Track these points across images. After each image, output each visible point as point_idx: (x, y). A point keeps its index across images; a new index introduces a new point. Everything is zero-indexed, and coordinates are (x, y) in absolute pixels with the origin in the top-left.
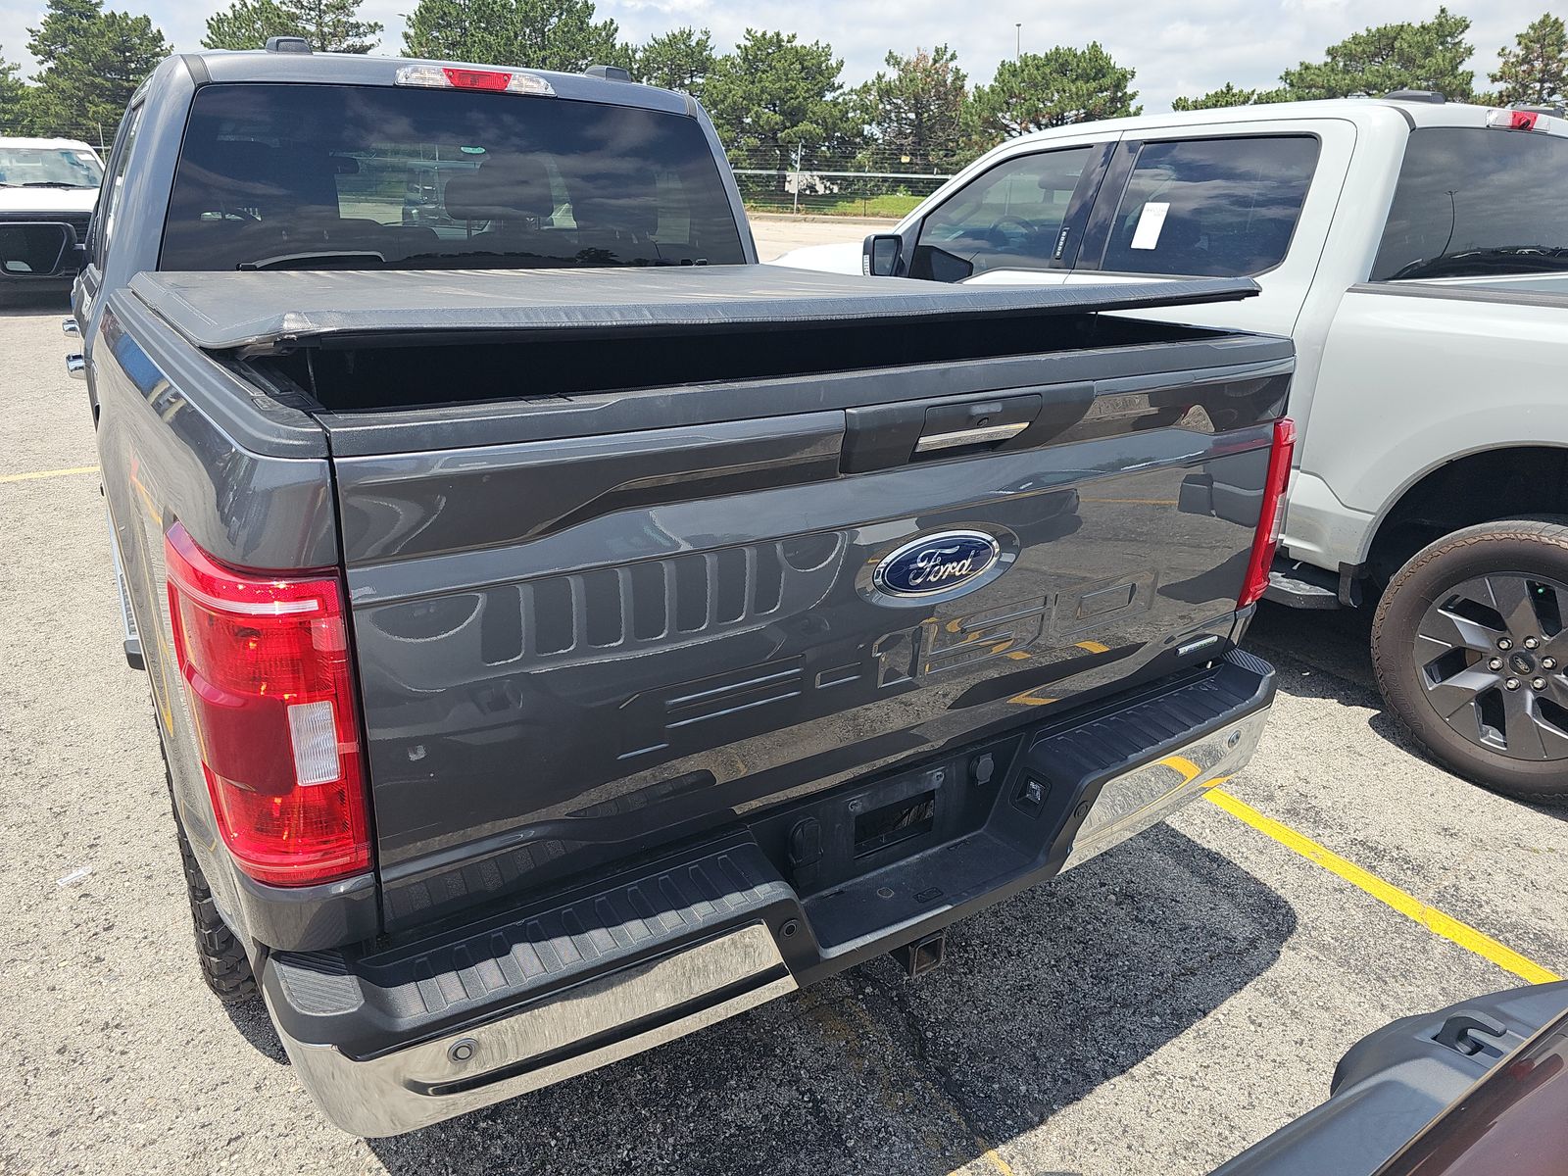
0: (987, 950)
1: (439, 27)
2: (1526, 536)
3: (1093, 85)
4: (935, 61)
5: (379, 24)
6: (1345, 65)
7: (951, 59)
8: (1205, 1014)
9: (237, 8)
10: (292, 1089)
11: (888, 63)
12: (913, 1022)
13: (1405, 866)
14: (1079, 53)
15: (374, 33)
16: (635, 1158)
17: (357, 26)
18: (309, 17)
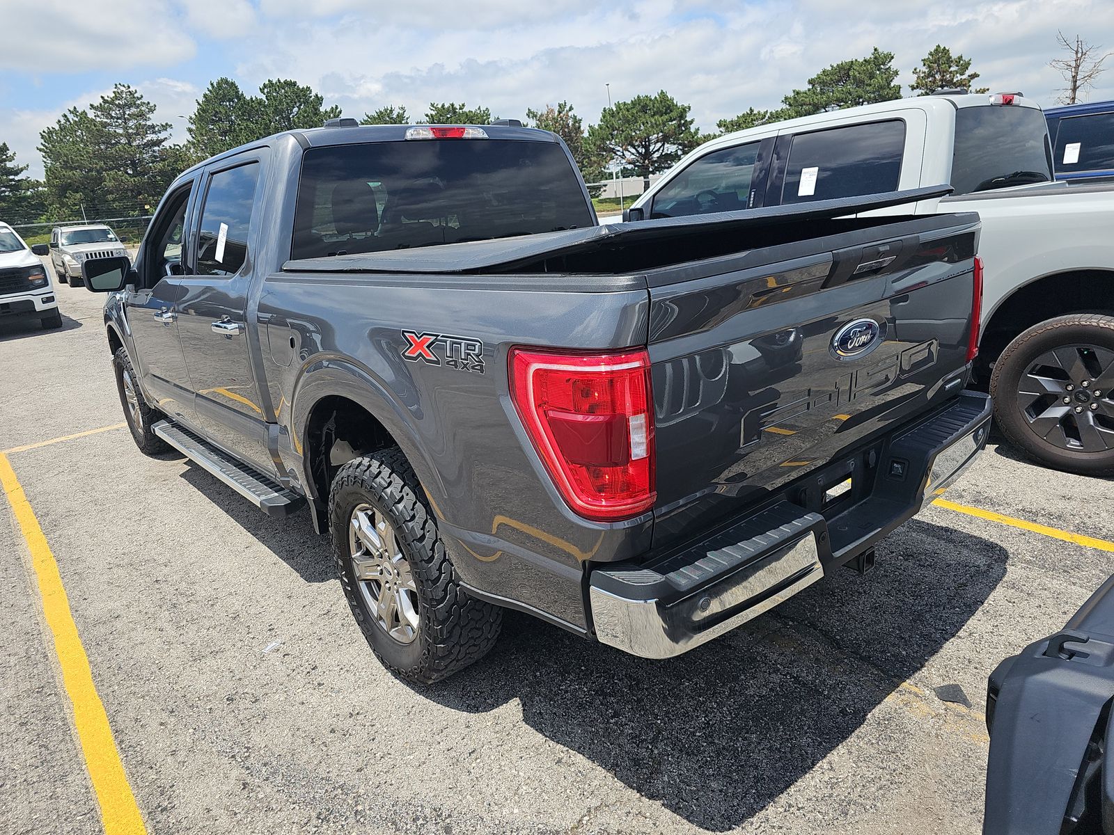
0: (846, 593)
1: (213, 122)
2: (1072, 323)
3: (665, 117)
4: (560, 113)
5: (169, 124)
6: (821, 89)
7: (570, 110)
8: (983, 603)
9: (62, 123)
10: (489, 724)
11: (529, 117)
12: (825, 634)
13: (1052, 517)
14: (653, 98)
15: (166, 130)
16: (711, 720)
17: (153, 127)
18: (117, 124)
